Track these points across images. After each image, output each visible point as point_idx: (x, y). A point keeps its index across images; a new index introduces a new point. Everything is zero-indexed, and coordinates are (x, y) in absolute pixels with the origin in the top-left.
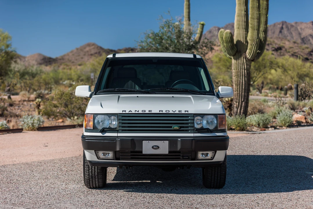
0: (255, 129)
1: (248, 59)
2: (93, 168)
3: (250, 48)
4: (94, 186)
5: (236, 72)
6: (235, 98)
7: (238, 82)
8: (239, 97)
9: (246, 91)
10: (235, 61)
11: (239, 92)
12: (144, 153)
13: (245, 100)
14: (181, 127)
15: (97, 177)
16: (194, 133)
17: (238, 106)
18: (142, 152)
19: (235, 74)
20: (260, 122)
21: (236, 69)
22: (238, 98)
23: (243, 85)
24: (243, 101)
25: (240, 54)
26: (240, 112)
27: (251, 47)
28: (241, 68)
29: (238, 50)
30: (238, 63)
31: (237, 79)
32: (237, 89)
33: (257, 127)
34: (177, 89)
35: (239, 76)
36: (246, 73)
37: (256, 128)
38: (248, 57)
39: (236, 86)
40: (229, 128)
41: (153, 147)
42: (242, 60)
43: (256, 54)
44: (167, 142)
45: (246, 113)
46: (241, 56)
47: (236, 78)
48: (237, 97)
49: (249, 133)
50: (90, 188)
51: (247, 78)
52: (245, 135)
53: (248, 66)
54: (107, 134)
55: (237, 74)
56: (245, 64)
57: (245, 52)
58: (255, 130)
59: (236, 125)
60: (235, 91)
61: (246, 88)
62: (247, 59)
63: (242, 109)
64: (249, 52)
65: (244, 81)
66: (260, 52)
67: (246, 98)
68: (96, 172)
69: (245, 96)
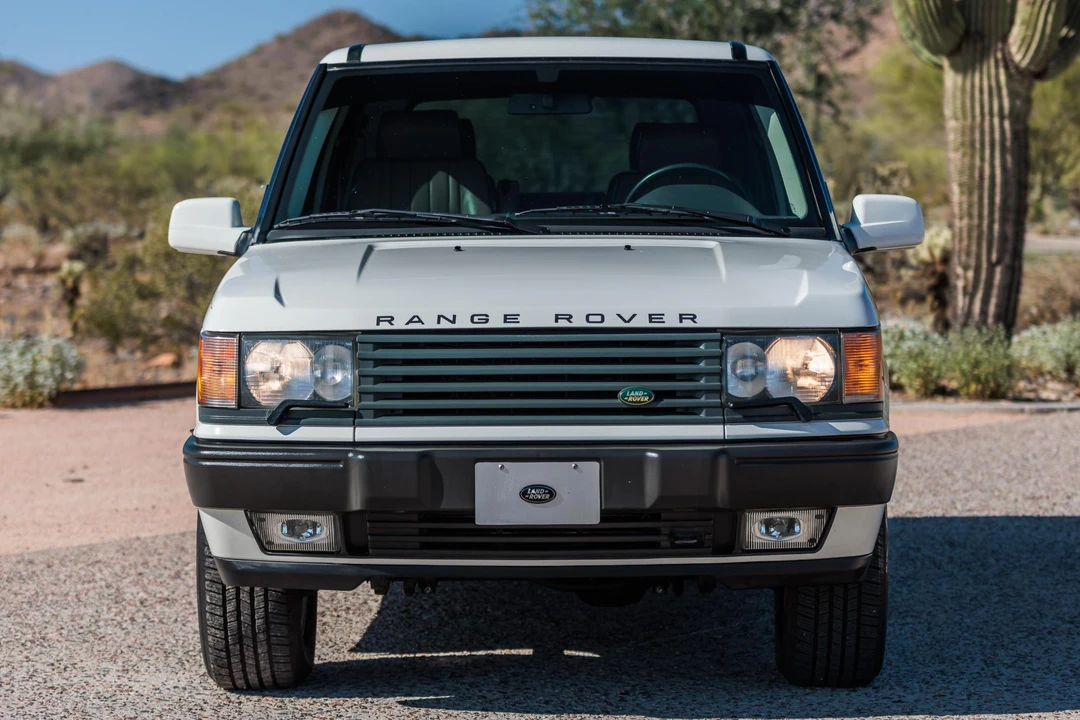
0: (1051, 390)
1: (1017, 67)
2: (244, 596)
3: (1027, 16)
4: (253, 678)
5: (963, 127)
6: (960, 251)
7: (972, 176)
8: (979, 245)
9: (1011, 216)
10: (959, 79)
11: (976, 221)
12: (481, 520)
13: (1007, 259)
14: (660, 395)
15: (261, 637)
16: (724, 422)
17: (976, 287)
18: (470, 516)
19: (959, 140)
20: (1073, 358)
21: (965, 117)
22: (974, 248)
23: (998, 190)
24: (999, 262)
25: (979, 46)
26: (984, 312)
27: (1031, 14)
28: (986, 110)
29: (973, 29)
30: (973, 86)
31: (967, 160)
32: (970, 206)
33: (1061, 381)
34: (649, 212)
35: (978, 145)
36: (1008, 134)
37: (1058, 386)
38: (1017, 58)
39: (962, 193)
40: (932, 387)
41: (524, 494)
42: (991, 74)
43: (1055, 46)
44: (593, 469)
45: (1009, 318)
46: (983, 55)
47: (964, 155)
48: (969, 246)
49: (1022, 411)
50: (235, 689)
51: (1013, 157)
52: (1006, 419)
53: (1018, 103)
54: (304, 433)
55: (967, 139)
56: (1005, 92)
57: (1005, 38)
58: (1053, 396)
59: (963, 374)
60: (961, 218)
61: (1012, 202)
62: (1013, 71)
63: (993, 301)
64: (1020, 38)
65: (998, 172)
66: (1072, 34)
67: (1010, 246)
68: (259, 613)
69: (1003, 237)
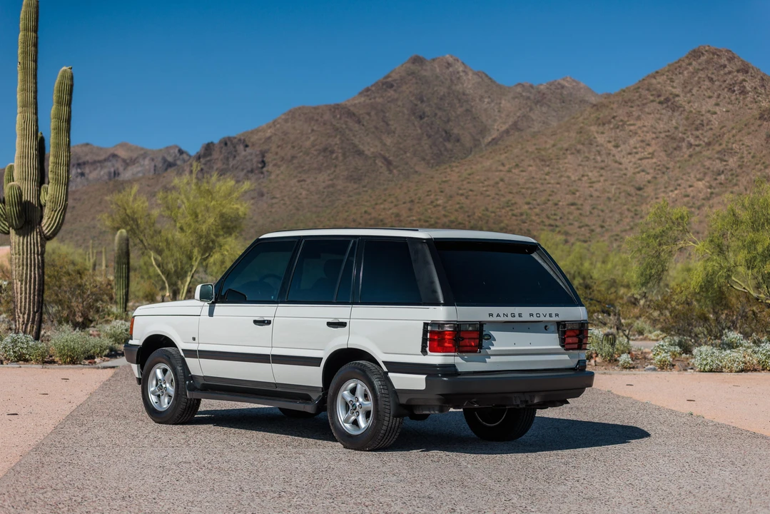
1: (44, 235)
5: (23, 258)
6: (20, 306)
7: (27, 277)
8: (30, 304)
10: (21, 239)
11: (28, 295)
13: (40, 310)
17: (28, 321)
19: (21, 263)
21: (23, 254)
22: (27, 306)
23: (37, 283)
24: (37, 311)
25: (30, 226)
27: (53, 215)
28: (32, 251)
29: (28, 220)
30: (27, 242)
31: (24, 271)
32: (25, 289)
35: (29, 265)
36: (40, 262)
38: (46, 231)
39: (21, 284)
42: (34, 237)
46: (32, 230)
47: (23, 268)
48: (25, 304)
55: (25, 262)
56: (39, 243)
57: (40, 224)
60: (21, 294)
62: (42, 237)
63: (35, 327)
64: (47, 224)
65: (37, 276)
67: (41, 305)
69: (39, 301)
